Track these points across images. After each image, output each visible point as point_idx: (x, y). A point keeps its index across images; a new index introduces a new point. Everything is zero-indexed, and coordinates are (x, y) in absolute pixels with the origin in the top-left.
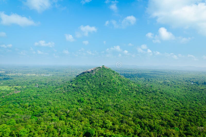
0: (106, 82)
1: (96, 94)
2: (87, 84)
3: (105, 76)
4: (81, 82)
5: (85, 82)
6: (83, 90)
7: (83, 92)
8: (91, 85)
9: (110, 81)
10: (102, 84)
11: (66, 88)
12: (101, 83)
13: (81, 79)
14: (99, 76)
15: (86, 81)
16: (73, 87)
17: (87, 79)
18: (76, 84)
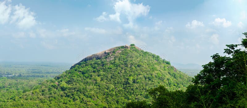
0: (140, 78)
1: (117, 102)
2: (95, 82)
3: (139, 66)
4: (80, 79)
5: (90, 79)
6: (85, 95)
7: (85, 99)
8: (104, 83)
9: (150, 76)
10: (131, 81)
11: (47, 91)
12: (128, 79)
13: (80, 71)
14: (122, 66)
15: (91, 76)
16: (63, 89)
17: (94, 72)
18: (69, 81)
